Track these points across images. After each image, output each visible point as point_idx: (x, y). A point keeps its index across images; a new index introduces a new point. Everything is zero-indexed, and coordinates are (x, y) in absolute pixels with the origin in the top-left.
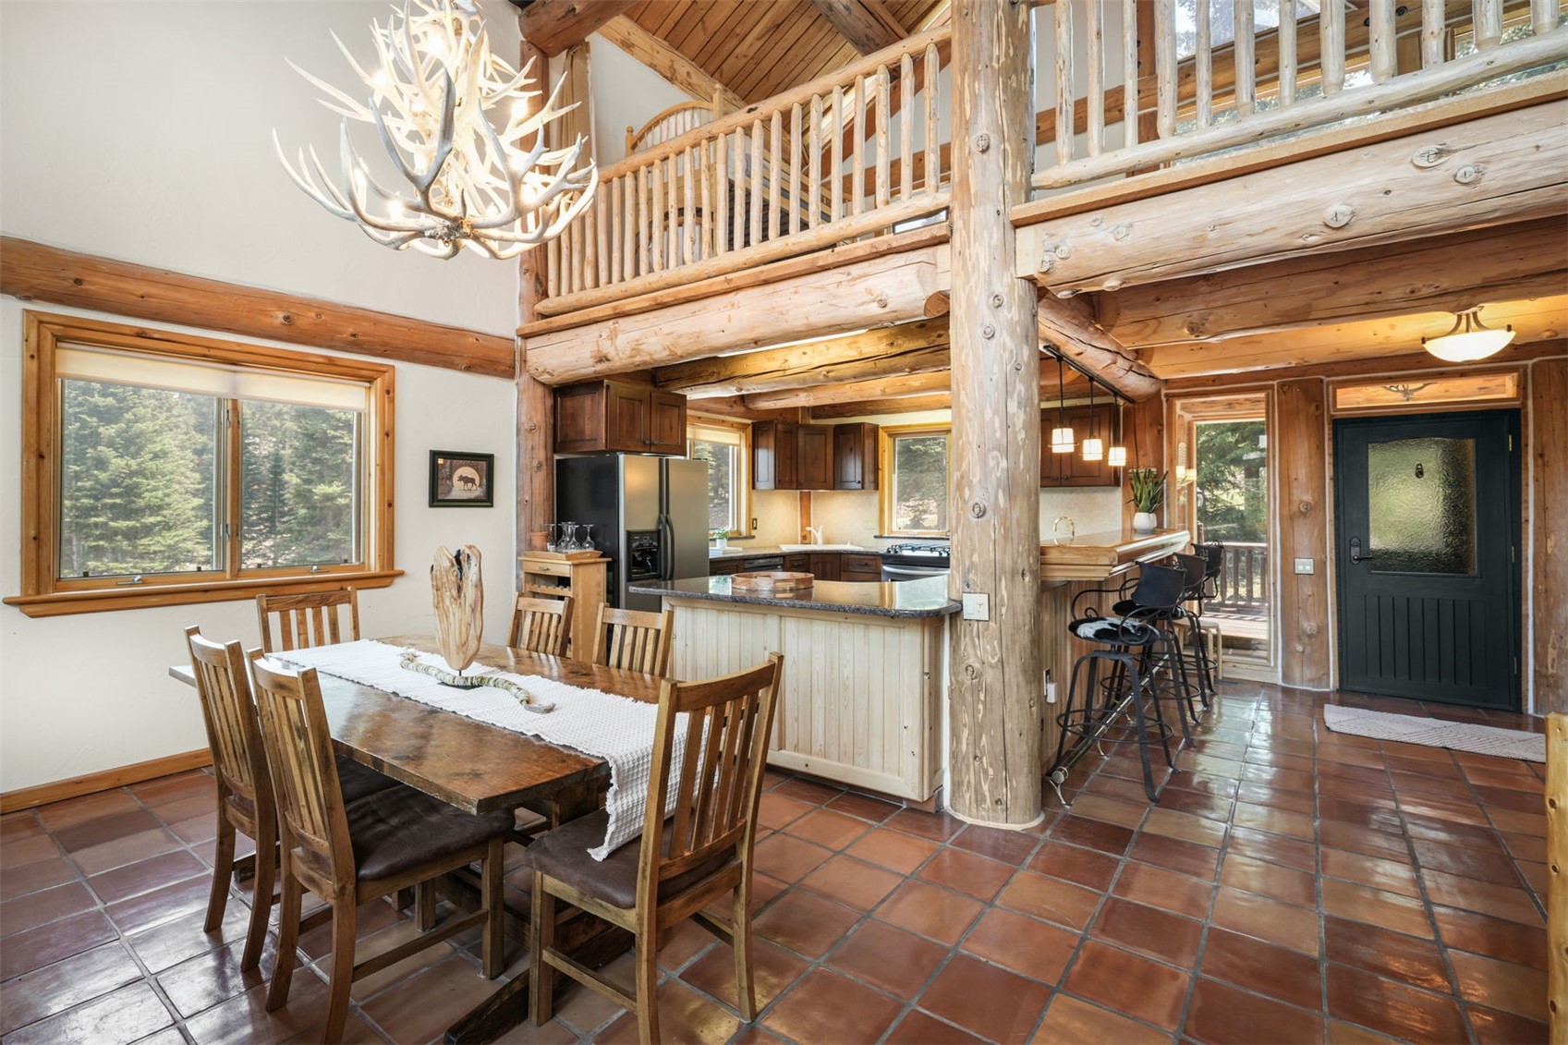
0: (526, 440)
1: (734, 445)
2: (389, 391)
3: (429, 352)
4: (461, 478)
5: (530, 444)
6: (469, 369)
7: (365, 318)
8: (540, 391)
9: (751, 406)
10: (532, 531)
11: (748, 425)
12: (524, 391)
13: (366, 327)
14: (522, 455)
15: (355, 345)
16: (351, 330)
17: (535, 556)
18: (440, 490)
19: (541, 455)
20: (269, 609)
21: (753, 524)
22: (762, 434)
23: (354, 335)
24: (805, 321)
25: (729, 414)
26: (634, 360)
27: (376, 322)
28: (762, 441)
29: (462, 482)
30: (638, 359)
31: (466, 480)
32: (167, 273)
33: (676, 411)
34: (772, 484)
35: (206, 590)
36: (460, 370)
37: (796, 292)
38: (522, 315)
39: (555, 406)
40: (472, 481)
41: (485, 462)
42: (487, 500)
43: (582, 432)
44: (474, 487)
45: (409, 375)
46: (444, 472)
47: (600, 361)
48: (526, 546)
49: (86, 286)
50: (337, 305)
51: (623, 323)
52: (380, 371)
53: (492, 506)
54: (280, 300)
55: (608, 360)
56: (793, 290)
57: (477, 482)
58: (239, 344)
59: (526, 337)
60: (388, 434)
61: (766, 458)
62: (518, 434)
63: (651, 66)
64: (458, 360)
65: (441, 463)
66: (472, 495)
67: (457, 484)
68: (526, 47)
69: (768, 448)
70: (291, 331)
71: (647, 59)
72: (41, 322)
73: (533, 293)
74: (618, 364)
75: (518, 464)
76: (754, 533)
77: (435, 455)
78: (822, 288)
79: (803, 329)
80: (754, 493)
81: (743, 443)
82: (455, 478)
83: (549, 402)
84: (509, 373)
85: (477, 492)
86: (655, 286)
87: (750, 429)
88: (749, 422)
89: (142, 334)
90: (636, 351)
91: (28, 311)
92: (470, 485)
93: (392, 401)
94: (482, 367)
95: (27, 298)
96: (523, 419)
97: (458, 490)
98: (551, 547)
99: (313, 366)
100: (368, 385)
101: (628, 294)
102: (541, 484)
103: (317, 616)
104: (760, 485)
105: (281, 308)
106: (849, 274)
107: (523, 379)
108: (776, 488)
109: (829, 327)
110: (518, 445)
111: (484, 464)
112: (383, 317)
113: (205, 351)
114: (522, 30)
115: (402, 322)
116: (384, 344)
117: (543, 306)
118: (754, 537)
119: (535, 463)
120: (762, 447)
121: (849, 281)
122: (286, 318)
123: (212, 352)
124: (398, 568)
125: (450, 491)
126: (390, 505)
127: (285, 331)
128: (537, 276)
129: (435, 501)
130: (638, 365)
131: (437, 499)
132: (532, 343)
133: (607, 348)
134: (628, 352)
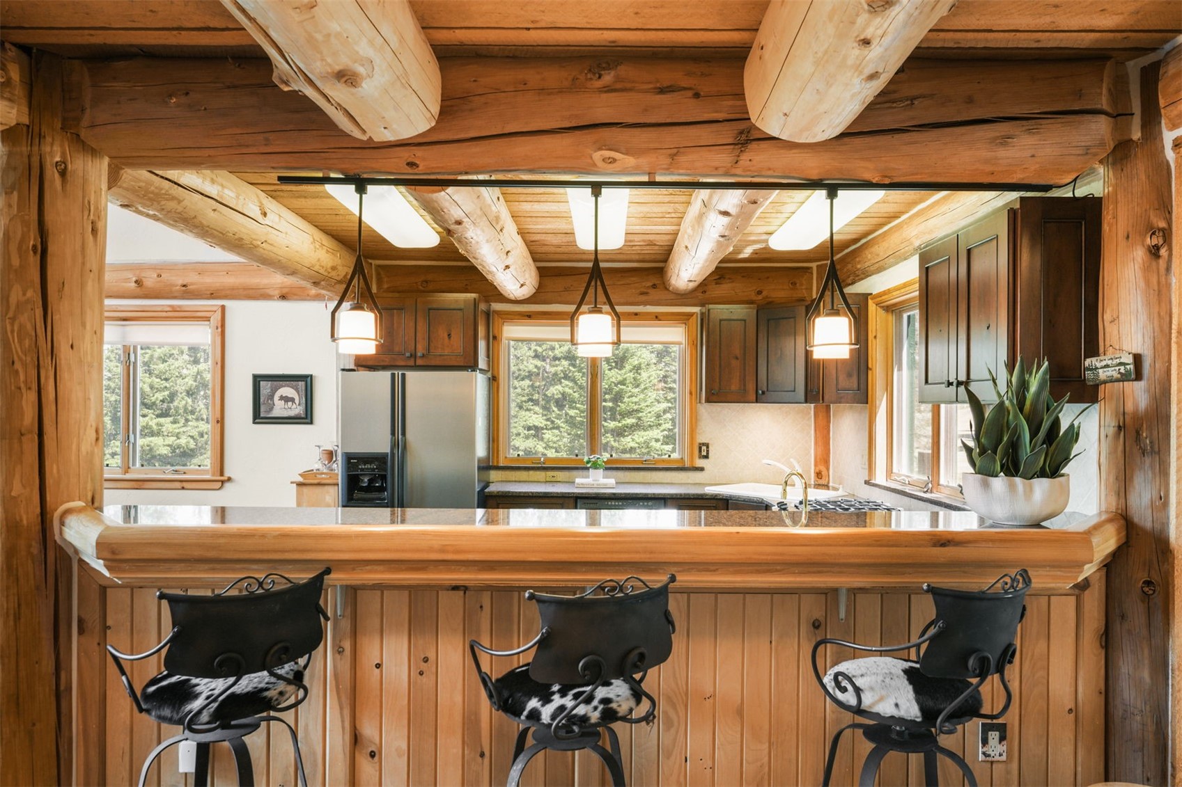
4: (282, 398)
15: (188, 293)
16: (180, 282)
18: (263, 408)
23: (184, 286)
29: (285, 401)
31: (286, 399)
40: (292, 400)
41: (306, 382)
42: (307, 418)
44: (294, 406)
46: (267, 391)
50: (173, 265)
52: (211, 311)
53: (311, 423)
54: (134, 269)
65: (262, 384)
66: (292, 413)
67: (279, 404)
70: (141, 291)
77: (257, 379)
82: (276, 397)
85: (297, 409)
92: (290, 403)
97: (279, 409)
105: (133, 274)
111: (301, 384)
122: (137, 281)
124: (227, 474)
125: (271, 409)
127: (137, 291)
129: (257, 417)
131: (259, 416)
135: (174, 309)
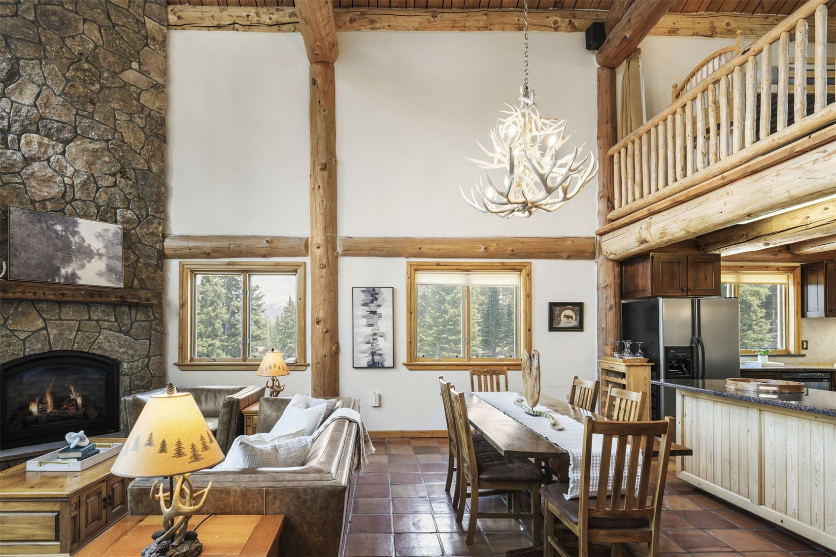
0: (602, 293)
1: (781, 284)
2: (529, 275)
3: (547, 253)
4: (565, 316)
5: (605, 295)
6: (569, 258)
7: (517, 242)
8: (611, 264)
9: (797, 252)
10: (606, 345)
11: (797, 267)
12: (601, 265)
13: (518, 245)
14: (600, 302)
15: (513, 255)
16: (511, 248)
17: (606, 360)
18: (555, 322)
19: (612, 301)
20: (473, 374)
21: (803, 345)
22: (811, 274)
23: (512, 251)
24: (787, 194)
25: (774, 261)
26: (663, 239)
27: (522, 243)
28: (812, 278)
29: (567, 318)
30: (665, 239)
31: (568, 317)
32: (445, 238)
33: (710, 267)
34: (822, 313)
35: (458, 365)
36: (564, 259)
37: (777, 175)
38: (599, 223)
39: (621, 271)
40: (572, 317)
41: (579, 307)
42: (580, 327)
43: (637, 286)
44: (573, 321)
45: (539, 266)
46: (557, 312)
47: (642, 243)
48: (602, 354)
49: (422, 250)
50: (505, 238)
51: (656, 218)
52: (524, 265)
53: (583, 331)
54: (483, 241)
55: (647, 242)
56: (776, 174)
57: (574, 318)
58: (469, 263)
59: (601, 235)
60: (529, 296)
61: (816, 293)
62: (598, 290)
63: (693, 35)
64: (562, 254)
65: (554, 308)
66: (572, 325)
67: (563, 319)
68: (600, 70)
69: (817, 283)
70: (488, 254)
71: (691, 32)
72: (411, 265)
73: (606, 208)
74: (653, 243)
75: (598, 307)
76: (803, 352)
77: (552, 306)
78: (799, 168)
79: (786, 200)
80: (804, 322)
81: (791, 281)
82: (562, 316)
83: (617, 270)
84: (592, 256)
85: (574, 323)
86: (677, 190)
87: (799, 271)
88: (798, 264)
89: (438, 264)
90: (663, 234)
91: (407, 262)
92: (570, 319)
93: (530, 279)
94: (576, 256)
95: (407, 257)
96: (601, 281)
97: (564, 323)
98: (616, 355)
99: (496, 268)
100: (519, 273)
101: (661, 198)
102: (611, 318)
103: (492, 379)
104: (810, 314)
105: (483, 244)
106: (825, 152)
107: (600, 259)
108: (826, 316)
109: (811, 194)
110: (598, 296)
112: (525, 239)
113: (457, 268)
114: (598, 63)
115: (535, 240)
116: (526, 252)
117: (611, 216)
118: (804, 355)
119: (608, 306)
120: (811, 284)
121: (824, 157)
122: (485, 248)
123: (460, 268)
125: (559, 323)
126: (530, 330)
127: (485, 254)
128: (608, 199)
129: (552, 328)
130: (666, 242)
132: (605, 237)
133: (645, 235)
134: (658, 236)
135: (503, 264)
